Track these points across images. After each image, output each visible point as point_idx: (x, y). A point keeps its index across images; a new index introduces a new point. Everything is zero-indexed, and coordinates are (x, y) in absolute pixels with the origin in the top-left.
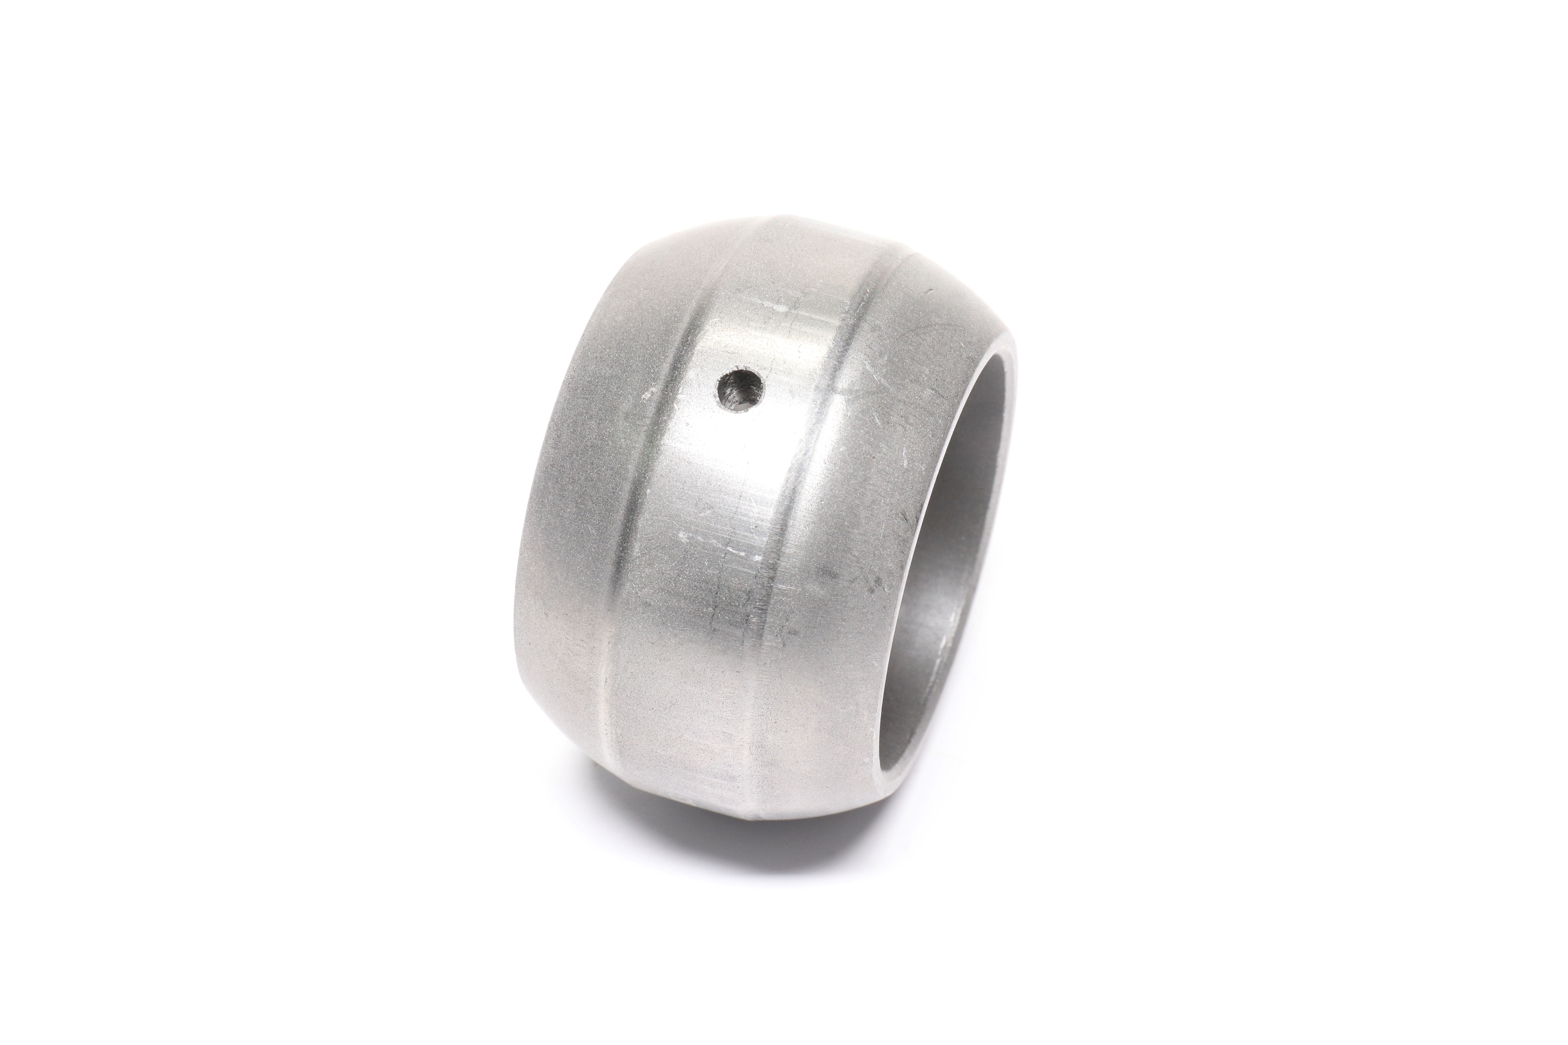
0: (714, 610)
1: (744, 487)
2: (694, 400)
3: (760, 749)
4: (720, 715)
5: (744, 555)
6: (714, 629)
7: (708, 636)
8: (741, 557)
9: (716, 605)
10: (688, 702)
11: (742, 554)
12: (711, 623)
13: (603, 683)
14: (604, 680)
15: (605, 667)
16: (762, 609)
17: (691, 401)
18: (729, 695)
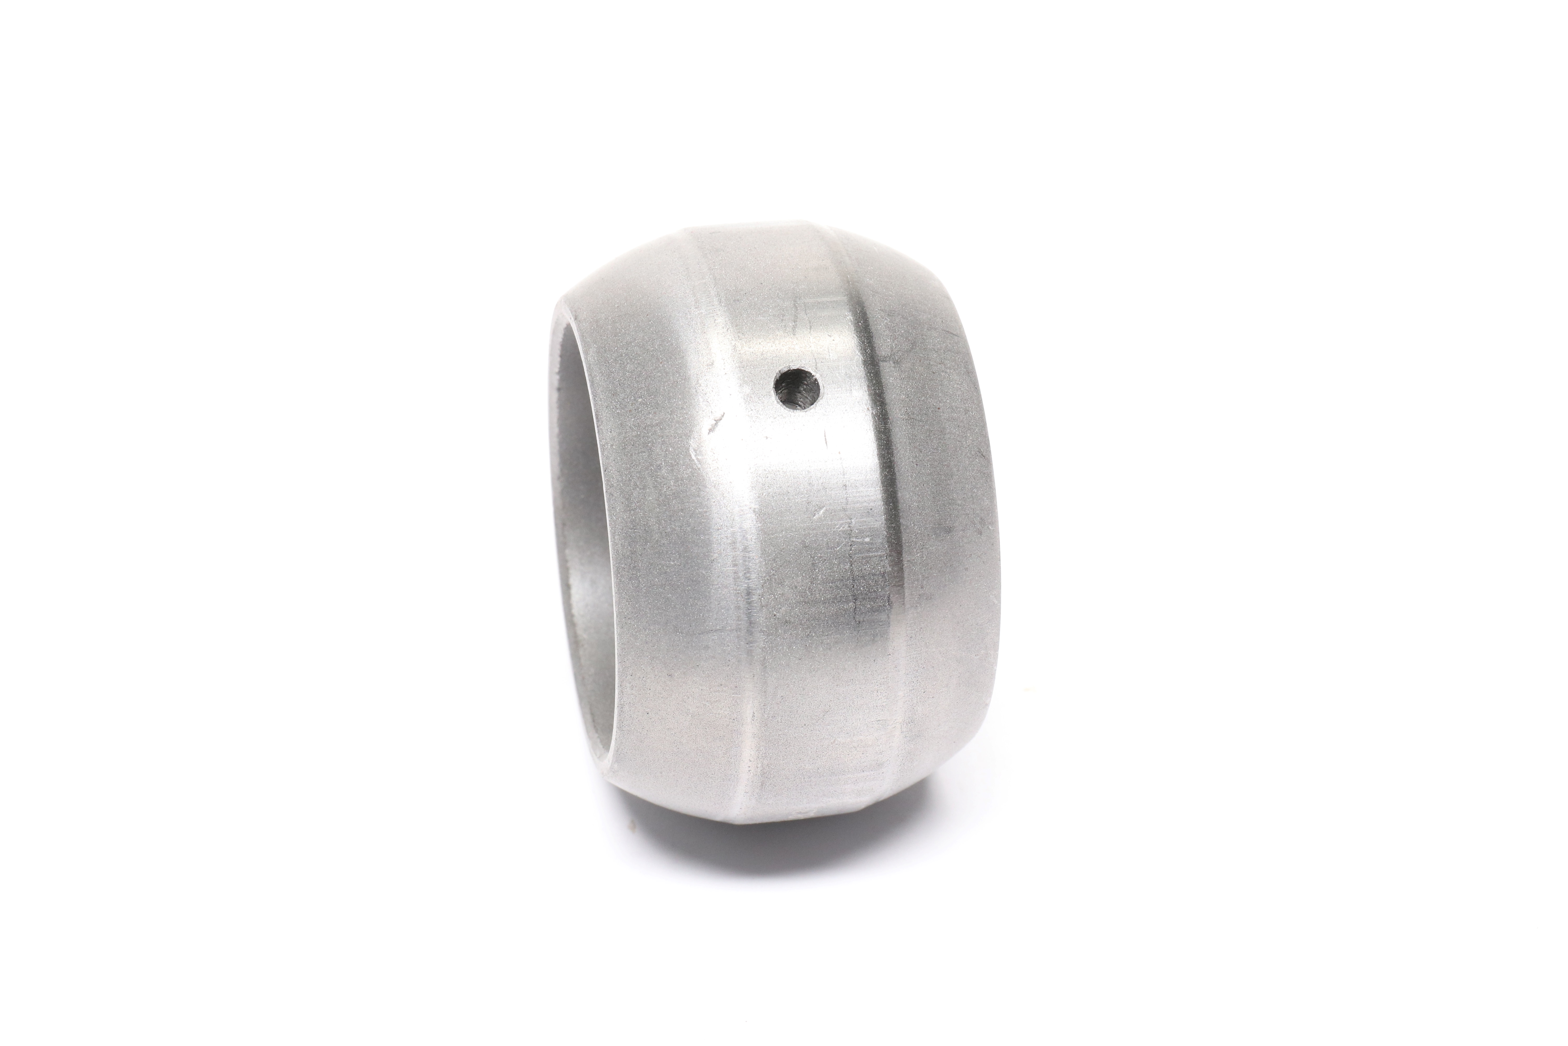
0: (855, 603)
1: (845, 476)
2: (761, 413)
3: (910, 725)
4: (875, 705)
5: (869, 540)
6: (859, 622)
7: (855, 630)
8: (867, 543)
9: (855, 597)
10: (842, 704)
11: (867, 540)
12: (854, 618)
13: (749, 720)
14: (751, 715)
15: (751, 702)
16: (899, 586)
17: (759, 415)
18: (883, 680)
